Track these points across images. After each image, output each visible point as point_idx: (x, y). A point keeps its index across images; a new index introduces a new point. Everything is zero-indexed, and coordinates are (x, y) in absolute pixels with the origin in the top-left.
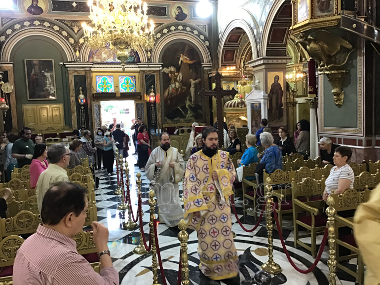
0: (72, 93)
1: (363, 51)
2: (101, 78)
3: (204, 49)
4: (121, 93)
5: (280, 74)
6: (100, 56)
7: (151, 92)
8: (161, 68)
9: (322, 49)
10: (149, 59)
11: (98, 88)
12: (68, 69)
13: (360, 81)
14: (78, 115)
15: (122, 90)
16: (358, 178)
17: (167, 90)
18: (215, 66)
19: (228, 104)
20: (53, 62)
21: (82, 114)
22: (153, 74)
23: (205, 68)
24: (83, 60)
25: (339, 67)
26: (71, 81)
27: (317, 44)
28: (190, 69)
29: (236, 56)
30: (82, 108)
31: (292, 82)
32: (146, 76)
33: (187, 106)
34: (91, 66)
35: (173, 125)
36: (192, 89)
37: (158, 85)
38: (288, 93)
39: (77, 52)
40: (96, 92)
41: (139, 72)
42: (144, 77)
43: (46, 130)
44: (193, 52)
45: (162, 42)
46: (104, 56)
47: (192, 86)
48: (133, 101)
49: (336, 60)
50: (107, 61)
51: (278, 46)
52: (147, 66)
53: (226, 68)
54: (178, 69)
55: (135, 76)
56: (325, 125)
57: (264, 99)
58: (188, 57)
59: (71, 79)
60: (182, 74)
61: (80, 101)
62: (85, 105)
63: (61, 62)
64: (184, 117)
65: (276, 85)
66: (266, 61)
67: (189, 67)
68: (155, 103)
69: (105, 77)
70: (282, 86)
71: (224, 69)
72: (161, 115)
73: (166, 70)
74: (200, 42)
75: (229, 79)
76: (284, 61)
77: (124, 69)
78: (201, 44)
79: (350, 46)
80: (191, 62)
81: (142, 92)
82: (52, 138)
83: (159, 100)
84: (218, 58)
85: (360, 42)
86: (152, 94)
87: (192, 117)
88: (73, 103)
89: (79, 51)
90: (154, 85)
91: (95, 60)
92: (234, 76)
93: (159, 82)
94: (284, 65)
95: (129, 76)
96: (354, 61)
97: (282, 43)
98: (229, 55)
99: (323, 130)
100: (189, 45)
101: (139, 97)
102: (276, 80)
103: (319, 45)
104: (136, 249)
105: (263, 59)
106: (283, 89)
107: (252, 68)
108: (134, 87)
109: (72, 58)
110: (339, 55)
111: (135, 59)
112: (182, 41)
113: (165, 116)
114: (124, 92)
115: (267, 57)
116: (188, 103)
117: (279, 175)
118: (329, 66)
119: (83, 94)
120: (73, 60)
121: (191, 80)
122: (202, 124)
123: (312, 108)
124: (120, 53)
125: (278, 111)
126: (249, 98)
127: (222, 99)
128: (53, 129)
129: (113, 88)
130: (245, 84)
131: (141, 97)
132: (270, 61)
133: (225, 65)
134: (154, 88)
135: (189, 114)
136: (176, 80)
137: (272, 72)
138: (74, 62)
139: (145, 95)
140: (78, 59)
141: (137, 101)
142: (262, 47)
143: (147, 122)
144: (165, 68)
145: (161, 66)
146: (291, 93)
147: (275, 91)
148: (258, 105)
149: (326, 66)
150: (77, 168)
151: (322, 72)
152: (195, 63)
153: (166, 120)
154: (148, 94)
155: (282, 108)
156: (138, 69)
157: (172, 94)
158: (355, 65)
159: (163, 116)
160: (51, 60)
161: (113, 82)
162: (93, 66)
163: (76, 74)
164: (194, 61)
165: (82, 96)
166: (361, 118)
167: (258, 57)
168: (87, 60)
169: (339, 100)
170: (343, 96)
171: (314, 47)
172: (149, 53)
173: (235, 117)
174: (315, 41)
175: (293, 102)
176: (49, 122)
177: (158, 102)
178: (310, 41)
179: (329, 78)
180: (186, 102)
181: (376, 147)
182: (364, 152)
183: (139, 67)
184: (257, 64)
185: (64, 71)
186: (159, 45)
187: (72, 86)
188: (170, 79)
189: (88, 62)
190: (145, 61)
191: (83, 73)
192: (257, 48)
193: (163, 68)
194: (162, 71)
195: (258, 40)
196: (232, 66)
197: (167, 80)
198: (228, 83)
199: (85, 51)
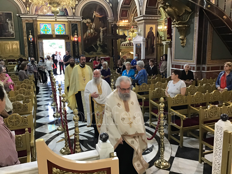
0: (25, 34)
1: (198, 14)
2: (43, 25)
3: (109, 8)
4: (56, 35)
5: (154, 26)
6: (42, 11)
7: (75, 35)
8: (81, 20)
9: (174, 11)
10: (74, 14)
11: (41, 31)
12: (22, 18)
13: (195, 31)
14: (29, 48)
15: (57, 33)
16: (187, 88)
17: (86, 34)
18: (116, 20)
19: (123, 44)
20: (12, 14)
21: (32, 48)
22: (76, 23)
23: (109, 21)
24: (32, 13)
25: (184, 23)
26: (24, 26)
27: (171, 8)
28: (100, 21)
29: (129, 14)
30: (31, 43)
31: (161, 31)
32: (72, 24)
33: (98, 45)
34: (37, 17)
35: (89, 56)
36: (101, 34)
37: (80, 31)
38: (158, 38)
39: (28, 8)
40: (40, 34)
41: (67, 22)
42: (71, 25)
43: (9, 57)
44: (102, 10)
45: (82, 3)
46: (45, 11)
47: (101, 32)
48: (64, 40)
49: (182, 18)
50: (47, 14)
51: (153, 8)
52: (72, 18)
53: (122, 21)
54: (92, 21)
55: (65, 24)
56: (175, 58)
57: (143, 41)
58: (99, 13)
59: (24, 25)
60: (95, 24)
61: (30, 39)
62: (33, 42)
63: (18, 14)
64: (96, 51)
65: (151, 33)
66: (145, 18)
67: (99, 19)
68: (77, 42)
69: (46, 24)
70: (154, 33)
71: (121, 22)
72: (82, 50)
73: (85, 21)
74: (106, 4)
75: (124, 28)
76: (156, 18)
77: (56, 20)
78: (107, 5)
79: (190, 10)
80: (100, 17)
81: (69, 35)
82: (12, 62)
83: (80, 40)
84: (117, 15)
85: (197, 8)
86: (76, 36)
87: (101, 51)
88: (26, 41)
89: (29, 7)
90: (77, 30)
91: (40, 13)
92: (127, 26)
93: (80, 29)
94: (156, 20)
95: (61, 24)
96: (193, 19)
97: (155, 6)
98: (124, 13)
99: (174, 60)
100: (99, 5)
101: (68, 38)
102: (151, 29)
103: (173, 9)
104: (59, 128)
105: (143, 16)
106: (155, 35)
107: (137, 22)
108: (64, 31)
109: (25, 11)
110: (184, 15)
111: (65, 13)
112: (95, 3)
113: (84, 50)
114: (58, 34)
115: (145, 15)
116: (98, 43)
117: (144, 86)
118: (178, 22)
119: (32, 35)
120: (25, 13)
121: (101, 28)
122: (107, 56)
123: (169, 47)
124: (54, 9)
125: (151, 49)
126: (135, 40)
127: (117, 41)
128: (13, 57)
129: (51, 31)
130: (133, 32)
131: (69, 38)
132: (148, 18)
133: (121, 19)
134: (77, 32)
135: (99, 49)
136: (91, 28)
137: (148, 25)
138: (26, 14)
139: (72, 37)
140: (28, 13)
141: (67, 40)
142: (143, 9)
143: (73, 54)
144: (84, 20)
145: (81, 18)
146: (160, 38)
147: (150, 37)
148: (139, 45)
149: (176, 22)
150: (25, 81)
151: (174, 26)
152: (103, 17)
153: (84, 53)
154: (73, 36)
155: (154, 47)
156: (67, 20)
157: (88, 37)
158: (193, 22)
159: (83, 50)
160: (11, 12)
161: (51, 28)
162: (38, 17)
163: (27, 22)
164: (103, 16)
165: (31, 36)
166: (194, 54)
167: (141, 15)
168: (34, 13)
169: (183, 43)
170: (185, 41)
171: (169, 10)
172: (74, 10)
173: (127, 52)
174: (170, 6)
175: (161, 44)
176: (11, 52)
177: (80, 41)
178: (167, 6)
179: (178, 29)
180: (97, 42)
181: (202, 71)
182: (195, 74)
183: (68, 19)
184: (140, 19)
185: (19, 20)
186: (80, 5)
187: (25, 30)
188: (87, 27)
189: (35, 14)
190: (71, 15)
191: (32, 22)
192: (140, 9)
193: (83, 20)
194: (82, 22)
195: (141, 4)
196: (126, 20)
197: (85, 27)
198: (124, 31)
199: (33, 7)
